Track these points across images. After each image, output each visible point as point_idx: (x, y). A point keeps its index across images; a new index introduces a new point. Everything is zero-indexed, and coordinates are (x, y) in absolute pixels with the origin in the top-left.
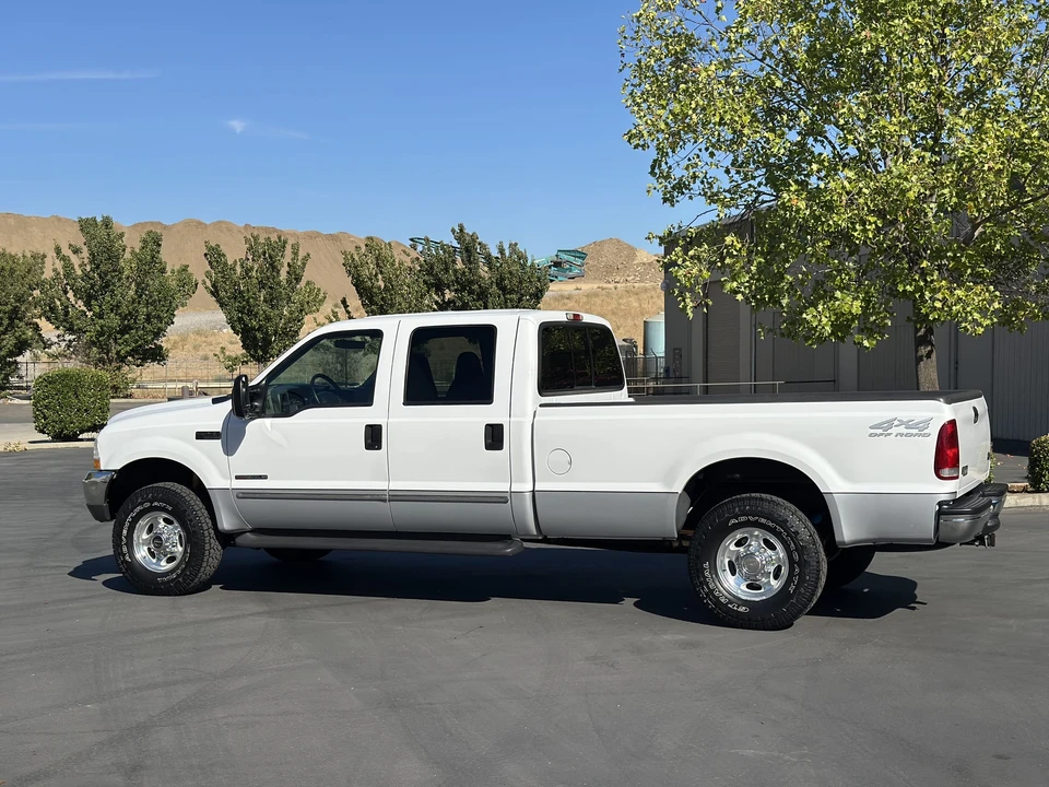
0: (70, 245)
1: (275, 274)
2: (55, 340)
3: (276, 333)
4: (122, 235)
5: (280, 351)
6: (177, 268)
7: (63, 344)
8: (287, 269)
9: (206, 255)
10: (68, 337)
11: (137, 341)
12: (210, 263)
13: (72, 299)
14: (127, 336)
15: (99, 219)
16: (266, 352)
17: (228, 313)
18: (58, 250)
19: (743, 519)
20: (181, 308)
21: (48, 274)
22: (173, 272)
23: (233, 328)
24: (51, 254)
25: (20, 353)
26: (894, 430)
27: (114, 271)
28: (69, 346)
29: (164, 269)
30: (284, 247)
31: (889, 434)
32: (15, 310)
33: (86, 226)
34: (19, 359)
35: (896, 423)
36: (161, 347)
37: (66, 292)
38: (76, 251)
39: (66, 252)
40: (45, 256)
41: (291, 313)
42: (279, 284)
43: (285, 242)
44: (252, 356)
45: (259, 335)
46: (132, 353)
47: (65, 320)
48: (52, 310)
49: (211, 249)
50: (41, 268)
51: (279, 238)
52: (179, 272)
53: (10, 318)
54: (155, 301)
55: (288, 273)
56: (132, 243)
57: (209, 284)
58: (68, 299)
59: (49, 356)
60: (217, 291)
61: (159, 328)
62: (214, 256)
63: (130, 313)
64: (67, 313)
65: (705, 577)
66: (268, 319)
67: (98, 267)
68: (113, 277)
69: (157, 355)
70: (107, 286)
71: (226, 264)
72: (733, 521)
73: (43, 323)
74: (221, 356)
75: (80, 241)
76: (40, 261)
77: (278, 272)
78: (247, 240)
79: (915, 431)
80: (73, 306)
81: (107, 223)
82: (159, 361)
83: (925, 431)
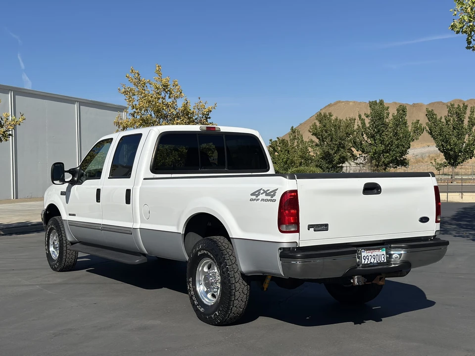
0: (365, 114)
1: (460, 122)
2: (358, 156)
3: (460, 151)
4: (388, 108)
5: (463, 160)
6: (415, 121)
7: (363, 158)
8: (468, 120)
9: (426, 115)
10: (364, 155)
11: (393, 156)
12: (428, 119)
13: (366, 138)
14: (388, 154)
15: (378, 101)
16: (455, 161)
17: (437, 142)
18: (360, 116)
19: (202, 252)
20: (415, 140)
21: (356, 127)
22: (412, 123)
23: (439, 149)
24: (357, 118)
25: (343, 162)
26: (261, 197)
27: (382, 124)
28: (365, 159)
29: (406, 123)
30: (466, 109)
31: (258, 200)
32: (340, 143)
33: (372, 104)
34: (344, 165)
35: (262, 191)
36: (406, 159)
37: (363, 135)
38: (367, 117)
39: (363, 117)
40: (355, 119)
41: (469, 141)
42: (462, 127)
43: (467, 106)
44: (449, 163)
45: (452, 153)
46: (391, 162)
47: (361, 147)
48: (355, 143)
49: (428, 112)
50: (353, 125)
51: (464, 105)
52: (415, 123)
53: (338, 147)
54: (400, 138)
55: (469, 121)
56: (393, 111)
57: (428, 129)
58: (364, 138)
59: (357, 164)
60: (431, 132)
61: (403, 150)
62: (430, 115)
63: (389, 144)
64: (361, 144)
65: (190, 287)
66: (455, 144)
67: (374, 123)
68: (381, 127)
69: (404, 163)
70: (379, 131)
71: (436, 118)
72: (199, 253)
73: (353, 149)
74: (434, 163)
75: (369, 112)
76: (353, 121)
77: (463, 121)
78: (448, 107)
79: (269, 198)
80: (366, 141)
81: (381, 102)
82: (405, 165)
83: (274, 198)
